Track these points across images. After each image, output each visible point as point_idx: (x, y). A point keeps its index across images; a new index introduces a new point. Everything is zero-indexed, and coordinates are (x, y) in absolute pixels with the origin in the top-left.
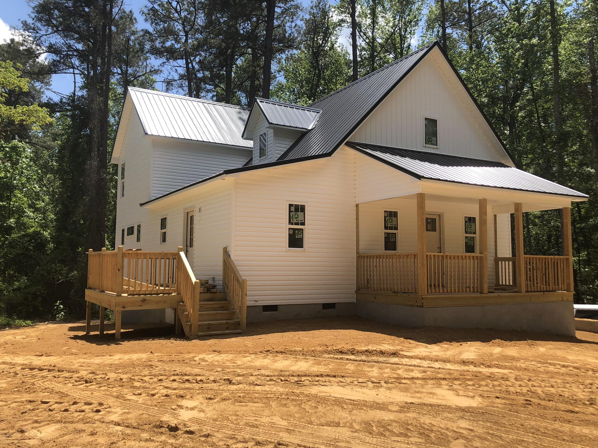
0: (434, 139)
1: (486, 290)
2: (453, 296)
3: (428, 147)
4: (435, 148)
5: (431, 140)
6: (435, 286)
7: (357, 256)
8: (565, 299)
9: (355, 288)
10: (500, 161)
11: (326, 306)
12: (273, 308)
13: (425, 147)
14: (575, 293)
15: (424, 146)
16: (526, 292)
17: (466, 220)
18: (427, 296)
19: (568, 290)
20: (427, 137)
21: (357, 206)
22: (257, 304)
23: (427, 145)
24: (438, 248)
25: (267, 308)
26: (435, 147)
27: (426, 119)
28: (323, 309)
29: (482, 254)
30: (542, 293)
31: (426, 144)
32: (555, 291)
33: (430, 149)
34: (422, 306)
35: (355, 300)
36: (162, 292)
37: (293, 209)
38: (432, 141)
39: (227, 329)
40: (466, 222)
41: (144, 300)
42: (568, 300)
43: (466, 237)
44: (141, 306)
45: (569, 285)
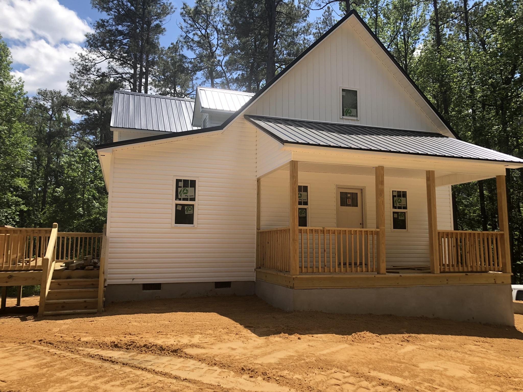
0: (354, 111)
1: (383, 270)
2: (335, 276)
3: (345, 119)
4: (354, 120)
5: (349, 111)
6: (355, 264)
7: (258, 233)
8: (499, 282)
9: (255, 266)
10: (438, 132)
11: (219, 285)
12: (157, 286)
13: (343, 119)
14: (512, 274)
15: (341, 118)
16: (441, 272)
17: (394, 194)
18: (298, 276)
19: (504, 270)
20: (345, 109)
21: (258, 180)
22: (136, 282)
23: (344, 117)
24: (361, 224)
25: (147, 286)
26: (355, 118)
27: (343, 90)
28: (216, 288)
29: (378, 228)
30: (464, 274)
31: (343, 115)
32: (486, 272)
33: (349, 121)
34: (292, 288)
35: (254, 279)
36: (32, 268)
37: (181, 184)
38: (350, 113)
39: (86, 308)
40: (394, 196)
41: (10, 277)
42: (503, 283)
43: (394, 213)
44: (6, 282)
45: (504, 264)
